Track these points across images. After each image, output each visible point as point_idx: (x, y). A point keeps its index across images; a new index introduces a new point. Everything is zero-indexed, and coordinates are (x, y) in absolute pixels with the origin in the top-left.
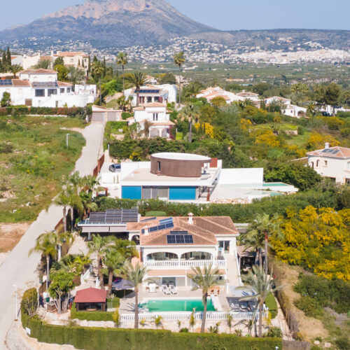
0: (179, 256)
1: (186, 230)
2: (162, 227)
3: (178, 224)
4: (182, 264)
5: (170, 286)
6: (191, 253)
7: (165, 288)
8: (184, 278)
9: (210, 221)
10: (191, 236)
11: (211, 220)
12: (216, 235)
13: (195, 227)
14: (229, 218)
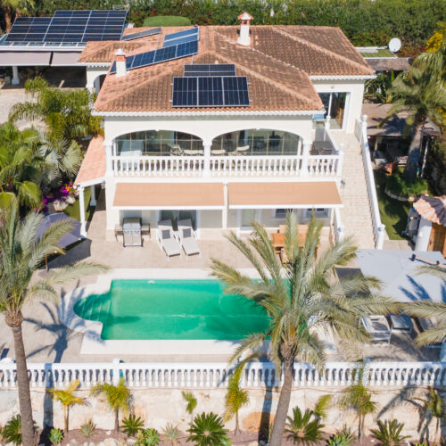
0: (207, 143)
1: (230, 62)
2: (166, 54)
3: (209, 45)
4: (216, 166)
5: (181, 228)
6: (242, 133)
7: (166, 235)
8: (220, 212)
9: (295, 38)
10: (243, 81)
11: (298, 35)
12: (312, 77)
13: (256, 55)
14: (338, 30)
